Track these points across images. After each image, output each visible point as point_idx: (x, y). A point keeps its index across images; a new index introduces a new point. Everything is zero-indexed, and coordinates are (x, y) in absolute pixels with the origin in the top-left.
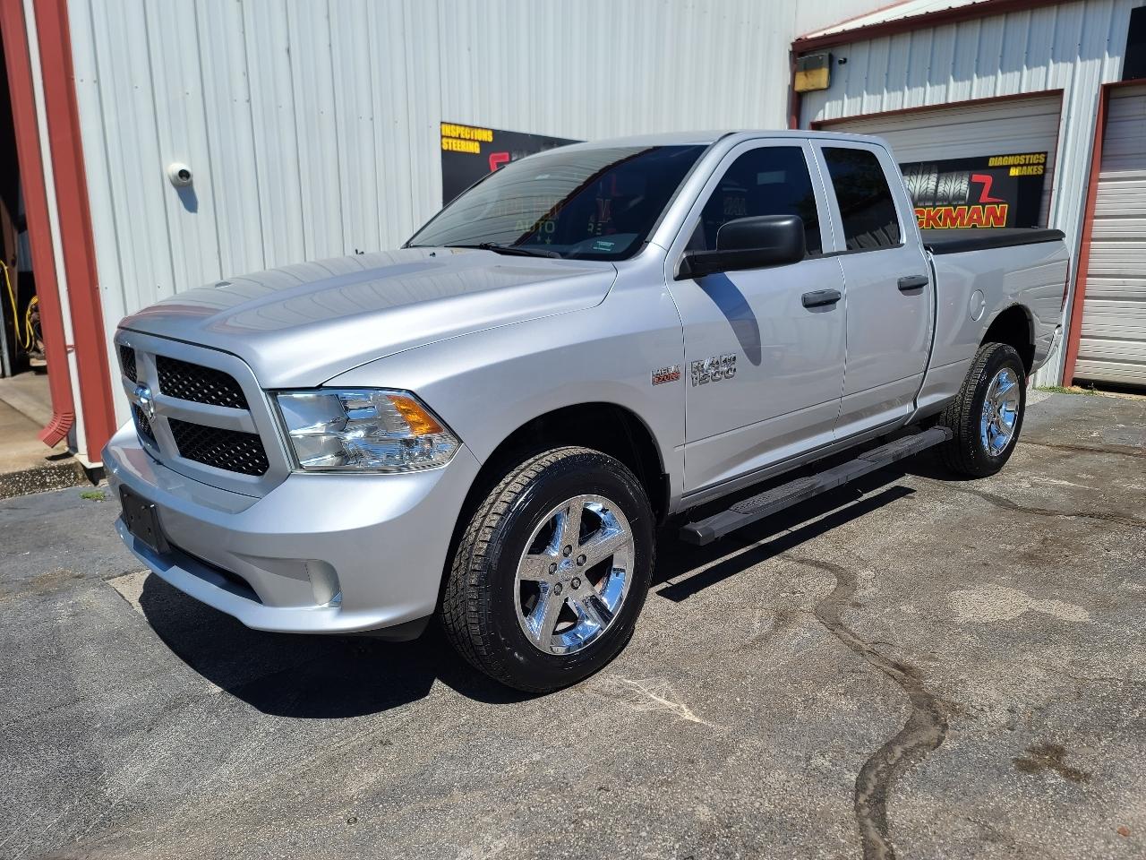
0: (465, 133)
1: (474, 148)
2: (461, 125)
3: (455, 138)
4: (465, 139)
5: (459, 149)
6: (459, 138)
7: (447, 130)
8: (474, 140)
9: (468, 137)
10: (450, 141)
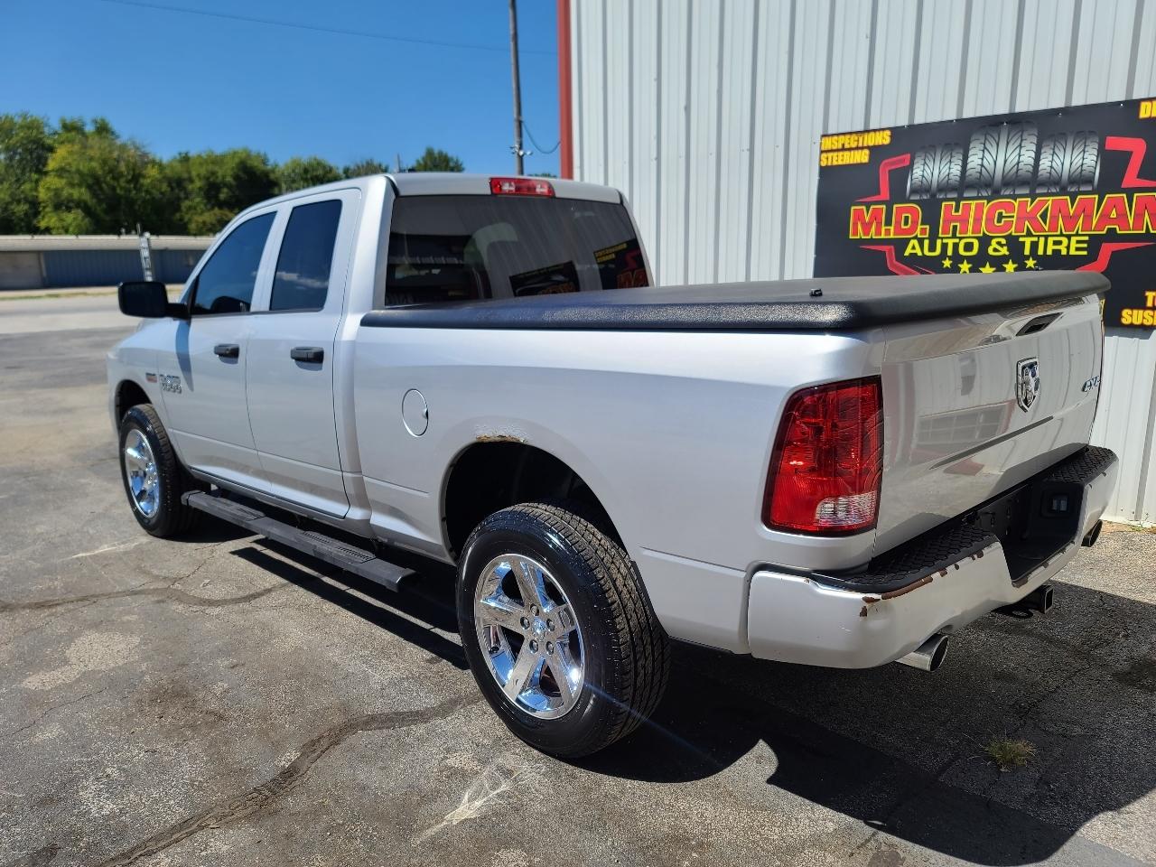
0: (851, 142)
1: (862, 157)
2: (844, 134)
3: (838, 150)
4: (850, 149)
5: (840, 163)
6: (843, 149)
7: (828, 143)
8: (862, 148)
9: (854, 145)
10: (830, 155)
